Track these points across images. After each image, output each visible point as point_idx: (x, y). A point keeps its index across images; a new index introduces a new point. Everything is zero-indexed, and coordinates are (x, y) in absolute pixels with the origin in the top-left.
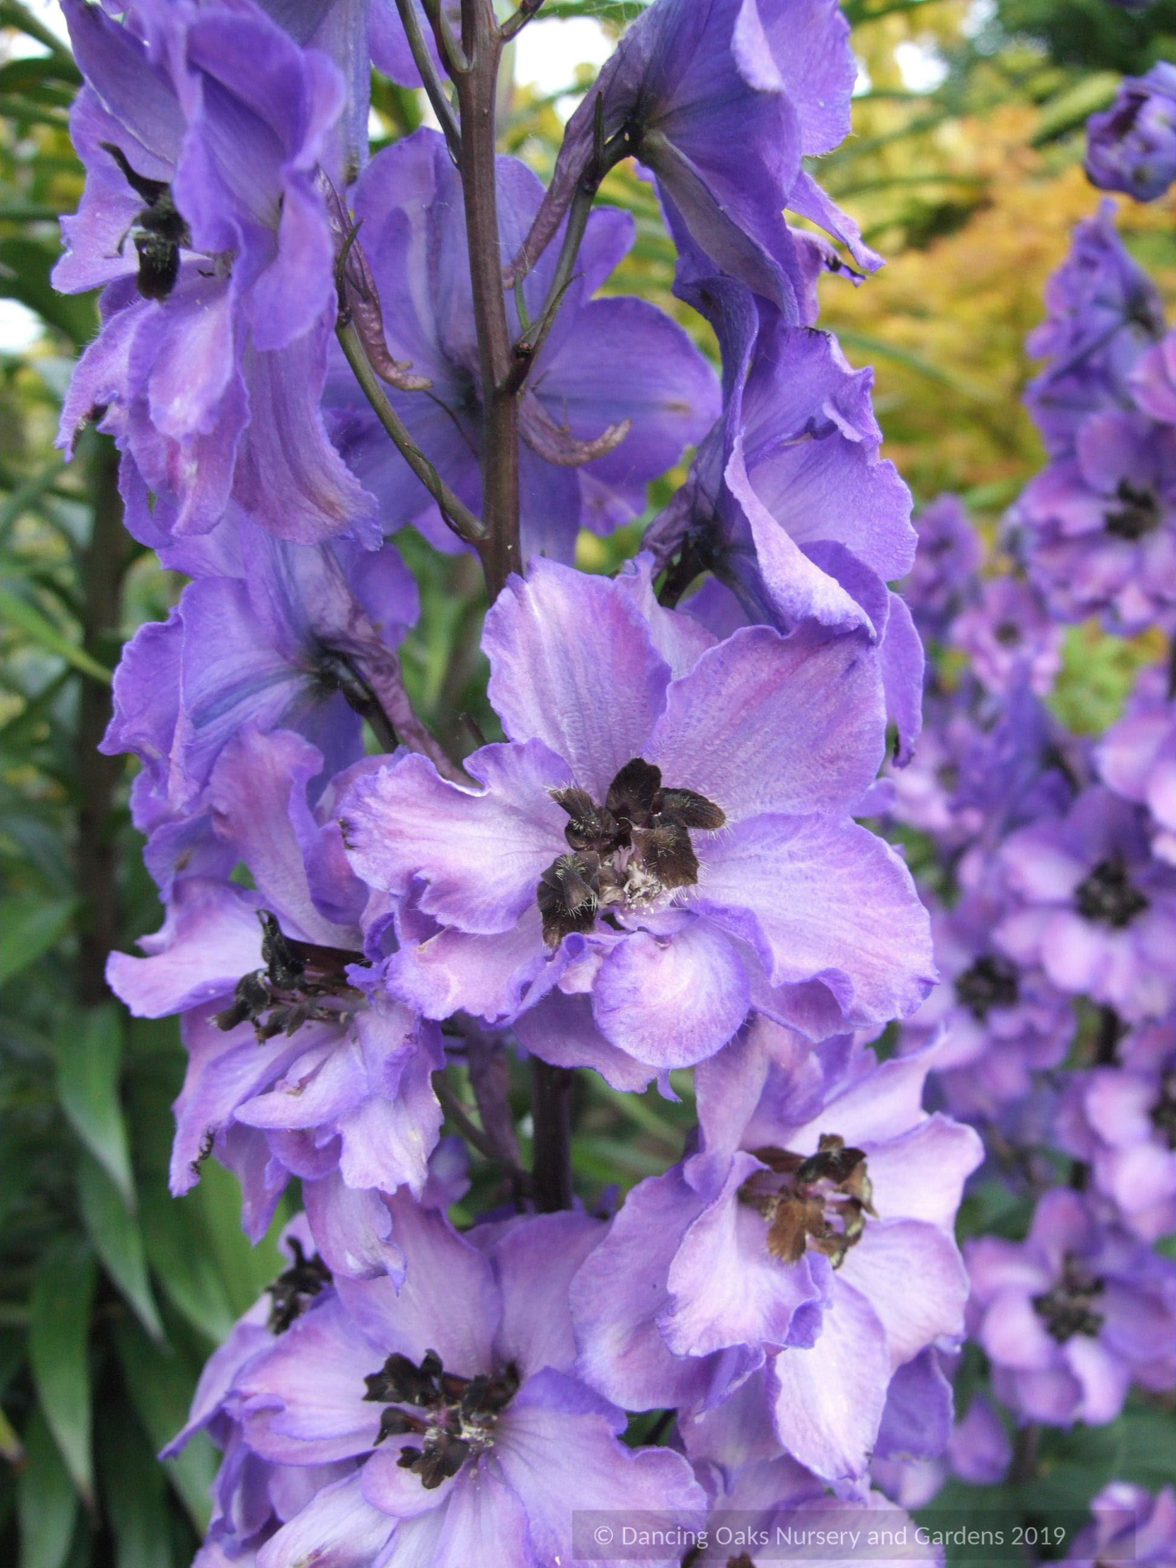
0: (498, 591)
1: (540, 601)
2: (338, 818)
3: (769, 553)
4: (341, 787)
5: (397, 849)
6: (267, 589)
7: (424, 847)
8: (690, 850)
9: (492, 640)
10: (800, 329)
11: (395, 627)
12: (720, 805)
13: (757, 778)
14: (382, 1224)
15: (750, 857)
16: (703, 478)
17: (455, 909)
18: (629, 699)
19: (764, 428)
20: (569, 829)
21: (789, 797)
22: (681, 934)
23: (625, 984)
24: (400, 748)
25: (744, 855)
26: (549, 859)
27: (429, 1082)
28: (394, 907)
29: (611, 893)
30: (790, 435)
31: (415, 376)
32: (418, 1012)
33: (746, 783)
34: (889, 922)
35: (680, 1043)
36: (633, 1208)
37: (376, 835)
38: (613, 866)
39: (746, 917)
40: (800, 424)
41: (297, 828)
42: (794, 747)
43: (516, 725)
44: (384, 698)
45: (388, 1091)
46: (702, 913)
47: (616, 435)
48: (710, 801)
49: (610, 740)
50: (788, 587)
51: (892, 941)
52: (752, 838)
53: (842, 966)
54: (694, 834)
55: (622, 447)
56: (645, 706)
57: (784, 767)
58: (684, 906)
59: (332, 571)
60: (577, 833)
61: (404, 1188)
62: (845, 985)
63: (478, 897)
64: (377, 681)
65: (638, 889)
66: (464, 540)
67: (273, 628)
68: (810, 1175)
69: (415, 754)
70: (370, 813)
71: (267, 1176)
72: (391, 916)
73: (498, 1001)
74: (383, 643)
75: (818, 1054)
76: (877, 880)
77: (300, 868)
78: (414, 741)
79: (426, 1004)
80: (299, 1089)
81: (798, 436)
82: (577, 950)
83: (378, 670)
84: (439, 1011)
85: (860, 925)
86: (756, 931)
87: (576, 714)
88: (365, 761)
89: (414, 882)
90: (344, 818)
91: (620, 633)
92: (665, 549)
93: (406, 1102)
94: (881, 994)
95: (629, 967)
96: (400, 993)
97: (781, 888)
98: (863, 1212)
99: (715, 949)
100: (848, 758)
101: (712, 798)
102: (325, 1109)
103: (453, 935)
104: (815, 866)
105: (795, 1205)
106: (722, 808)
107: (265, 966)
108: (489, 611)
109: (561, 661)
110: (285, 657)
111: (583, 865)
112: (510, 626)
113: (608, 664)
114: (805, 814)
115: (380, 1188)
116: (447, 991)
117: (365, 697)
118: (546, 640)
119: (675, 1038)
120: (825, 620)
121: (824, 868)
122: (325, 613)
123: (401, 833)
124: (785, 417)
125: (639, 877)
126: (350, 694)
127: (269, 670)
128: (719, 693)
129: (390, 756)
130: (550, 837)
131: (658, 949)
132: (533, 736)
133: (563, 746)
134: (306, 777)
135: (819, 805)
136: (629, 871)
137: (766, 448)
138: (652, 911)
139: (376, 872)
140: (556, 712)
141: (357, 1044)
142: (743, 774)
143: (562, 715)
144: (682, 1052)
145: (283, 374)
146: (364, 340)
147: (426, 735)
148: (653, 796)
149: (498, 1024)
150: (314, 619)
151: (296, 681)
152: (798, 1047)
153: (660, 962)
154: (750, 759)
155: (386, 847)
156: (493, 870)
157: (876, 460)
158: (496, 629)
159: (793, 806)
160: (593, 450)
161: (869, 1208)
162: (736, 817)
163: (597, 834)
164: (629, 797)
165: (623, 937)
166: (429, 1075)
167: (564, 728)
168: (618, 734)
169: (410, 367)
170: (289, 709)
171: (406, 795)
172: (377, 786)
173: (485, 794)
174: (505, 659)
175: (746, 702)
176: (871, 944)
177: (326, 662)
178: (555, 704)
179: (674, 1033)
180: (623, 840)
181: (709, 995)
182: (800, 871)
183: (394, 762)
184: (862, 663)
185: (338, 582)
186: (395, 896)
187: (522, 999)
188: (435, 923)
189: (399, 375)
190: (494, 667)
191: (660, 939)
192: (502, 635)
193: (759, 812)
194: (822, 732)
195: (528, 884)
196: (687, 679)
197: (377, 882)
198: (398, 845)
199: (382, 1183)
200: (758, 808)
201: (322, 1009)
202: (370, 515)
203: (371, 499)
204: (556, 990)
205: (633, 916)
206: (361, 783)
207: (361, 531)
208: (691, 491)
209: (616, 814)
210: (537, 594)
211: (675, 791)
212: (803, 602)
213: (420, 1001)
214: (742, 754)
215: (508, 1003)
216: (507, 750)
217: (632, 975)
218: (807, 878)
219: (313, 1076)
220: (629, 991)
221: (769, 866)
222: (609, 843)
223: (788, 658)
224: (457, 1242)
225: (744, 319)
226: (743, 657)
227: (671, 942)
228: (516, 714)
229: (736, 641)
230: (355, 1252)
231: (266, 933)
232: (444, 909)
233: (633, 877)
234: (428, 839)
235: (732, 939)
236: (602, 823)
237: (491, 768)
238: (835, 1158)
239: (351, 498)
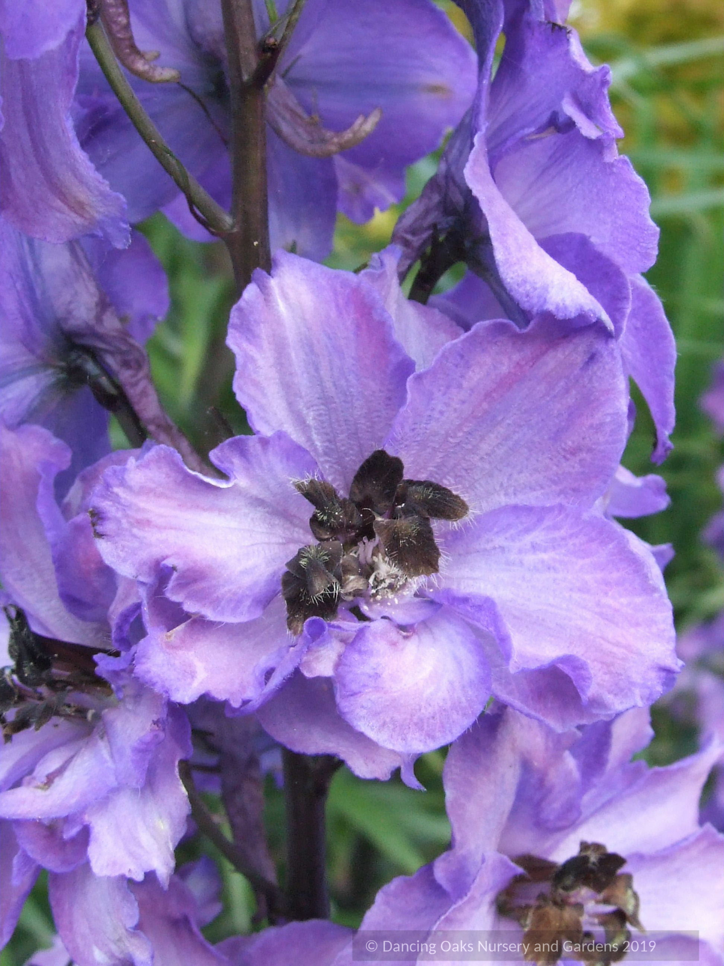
0: (243, 287)
1: (285, 297)
2: (86, 511)
3: (507, 249)
4: (88, 481)
5: (145, 538)
6: (15, 283)
7: (171, 536)
8: (432, 540)
9: (237, 335)
10: (544, 23)
11: (144, 319)
12: (465, 498)
13: (500, 471)
14: (130, 914)
15: (495, 548)
16: (453, 169)
17: (202, 597)
18: (374, 392)
19: (513, 118)
20: (314, 520)
21: (532, 489)
22: (425, 624)
23: (367, 669)
24: (148, 441)
25: (489, 546)
26: (293, 550)
27: (177, 770)
28: (142, 594)
29: (354, 582)
30: (533, 129)
31: (163, 68)
32: (165, 695)
33: (491, 475)
34: (630, 611)
35: (421, 729)
36: (383, 907)
37: (125, 524)
38: (358, 557)
39: (487, 606)
40: (545, 118)
41: (46, 522)
42: (536, 439)
43: (262, 418)
44: (133, 393)
45: (136, 778)
46: (446, 603)
47: (366, 125)
48: (454, 493)
49: (356, 434)
50: (525, 281)
51: (632, 630)
52: (496, 530)
53: (583, 655)
54: (437, 525)
55: (371, 136)
56: (390, 399)
57: (527, 459)
58: (428, 597)
59: (79, 263)
60: (321, 524)
61: (150, 876)
62: (583, 672)
63: (224, 586)
64: (125, 376)
65: (383, 581)
66: (212, 233)
67: (20, 322)
68: (568, 881)
69: (162, 446)
70: (119, 503)
71: (15, 870)
72: (138, 606)
73: (243, 688)
74: (131, 336)
75: (575, 755)
76: (618, 570)
77: (48, 565)
78: (163, 436)
79: (173, 688)
80: (46, 784)
81: (541, 130)
82: (317, 635)
83: (126, 364)
84: (186, 695)
85: (601, 615)
86: (495, 619)
87: (322, 407)
88: (113, 455)
89: (162, 570)
90: (94, 507)
91: (364, 327)
92: (416, 241)
93: (153, 792)
94: (621, 682)
95: (370, 653)
96: (147, 677)
97: (523, 578)
98: (629, 926)
99: (458, 639)
100: (590, 450)
101: (457, 490)
102: (73, 801)
103: (200, 624)
104: (557, 557)
105: (552, 911)
106: (465, 499)
107: (11, 663)
108: (235, 307)
109: (307, 355)
110: (32, 351)
111: (325, 555)
112: (255, 321)
113: (353, 358)
114: (548, 505)
115: (128, 875)
116: (193, 675)
117: (113, 391)
118: (291, 334)
119: (416, 724)
120: (560, 314)
121: (566, 559)
122: (72, 306)
123: (148, 523)
124: (532, 108)
125: (385, 568)
126: (98, 390)
127: (15, 364)
128: (460, 386)
129: (138, 451)
130: (296, 529)
131: (401, 637)
132: (279, 429)
133: (309, 439)
134: (54, 471)
135: (562, 496)
136: (374, 562)
137: (509, 144)
138: (396, 601)
139: (124, 560)
140: (301, 406)
141: (106, 738)
142: (487, 466)
143: (308, 408)
144: (423, 738)
145: (33, 77)
146: (110, 33)
147: (175, 430)
148: (396, 487)
149: (242, 709)
150: (61, 312)
151: (42, 375)
152: (551, 745)
153: (402, 650)
154: (493, 451)
155: (134, 536)
156: (239, 560)
157: (613, 155)
158: (242, 324)
159: (537, 498)
160: (343, 141)
161: (635, 921)
162: (481, 509)
163: (341, 524)
164: (373, 488)
165: (366, 623)
166: (177, 763)
167: (310, 421)
168: (364, 427)
169: (157, 57)
170: (35, 403)
171: (153, 486)
172: (126, 477)
173: (230, 485)
174: (251, 353)
175: (488, 395)
176: (612, 633)
177: (73, 356)
178: (301, 397)
179: (415, 719)
180: (367, 531)
181: (451, 683)
182: (543, 562)
183: (143, 454)
184: (602, 356)
185: (85, 275)
186: (143, 583)
187: (266, 684)
188: (182, 611)
189: (146, 67)
190: (239, 360)
191: (402, 627)
192: (248, 330)
193: (503, 504)
194: (563, 424)
195: (274, 574)
196: (426, 373)
197: (125, 570)
198: (146, 535)
199: (130, 871)
200: (502, 500)
201: (69, 706)
202: (118, 214)
203: (118, 199)
204: (297, 672)
205: (377, 607)
206: (109, 473)
207: (110, 230)
208: (442, 182)
209: (360, 506)
210: (282, 289)
211: (419, 483)
212: (539, 297)
213: (167, 684)
214: (485, 447)
215: (252, 689)
216: (252, 442)
217: (373, 661)
218: (549, 568)
219: (60, 771)
220: (370, 677)
221: (513, 557)
222: (353, 534)
223: (529, 351)
224: (205, 950)
225: (490, 11)
226: (483, 350)
227: (414, 632)
228: (262, 407)
229: (475, 335)
230: (102, 946)
231: (12, 627)
232: (190, 596)
233: (378, 568)
234: (175, 529)
235: (476, 631)
236: (346, 514)
237: (237, 461)
238: (594, 864)
239: (100, 198)
